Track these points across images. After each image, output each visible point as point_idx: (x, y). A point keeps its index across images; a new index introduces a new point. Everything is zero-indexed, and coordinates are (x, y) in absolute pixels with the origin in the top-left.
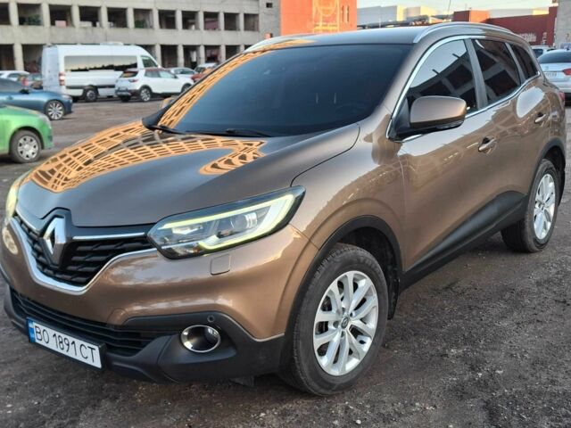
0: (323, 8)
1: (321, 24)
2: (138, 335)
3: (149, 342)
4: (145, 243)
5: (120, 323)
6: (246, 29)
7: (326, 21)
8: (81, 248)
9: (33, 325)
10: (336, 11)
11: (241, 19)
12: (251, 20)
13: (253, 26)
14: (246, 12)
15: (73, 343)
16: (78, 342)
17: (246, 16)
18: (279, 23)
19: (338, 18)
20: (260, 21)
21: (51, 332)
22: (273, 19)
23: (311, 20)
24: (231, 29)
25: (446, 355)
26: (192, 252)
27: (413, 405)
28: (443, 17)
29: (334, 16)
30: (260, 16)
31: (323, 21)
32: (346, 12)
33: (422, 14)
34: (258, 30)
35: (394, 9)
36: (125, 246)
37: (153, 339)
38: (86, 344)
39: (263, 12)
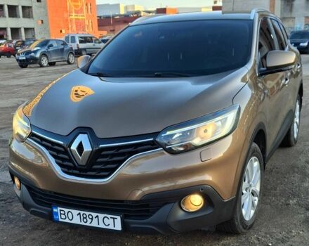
0: (73, 3)
1: (74, 14)
2: (148, 206)
3: (159, 209)
4: (154, 145)
5: (138, 199)
6: (24, 17)
7: (77, 12)
8: (104, 153)
9: (57, 210)
10: (83, 6)
11: (20, 9)
12: (27, 10)
13: (29, 15)
14: (23, 5)
15: (97, 216)
16: (101, 216)
17: (24, 8)
18: (47, 13)
19: (85, 11)
20: (33, 11)
21: (75, 212)
22: (42, 10)
23: (67, 12)
24: (13, 17)
25: (289, 204)
26: (182, 149)
27: (291, 232)
28: (149, 12)
29: (82, 9)
30: (33, 8)
31: (75, 13)
32: (89, 7)
33: (136, 9)
34: (32, 17)
35: (117, 6)
36: (139, 148)
37: (161, 207)
38: (109, 216)
39: (35, 5)
